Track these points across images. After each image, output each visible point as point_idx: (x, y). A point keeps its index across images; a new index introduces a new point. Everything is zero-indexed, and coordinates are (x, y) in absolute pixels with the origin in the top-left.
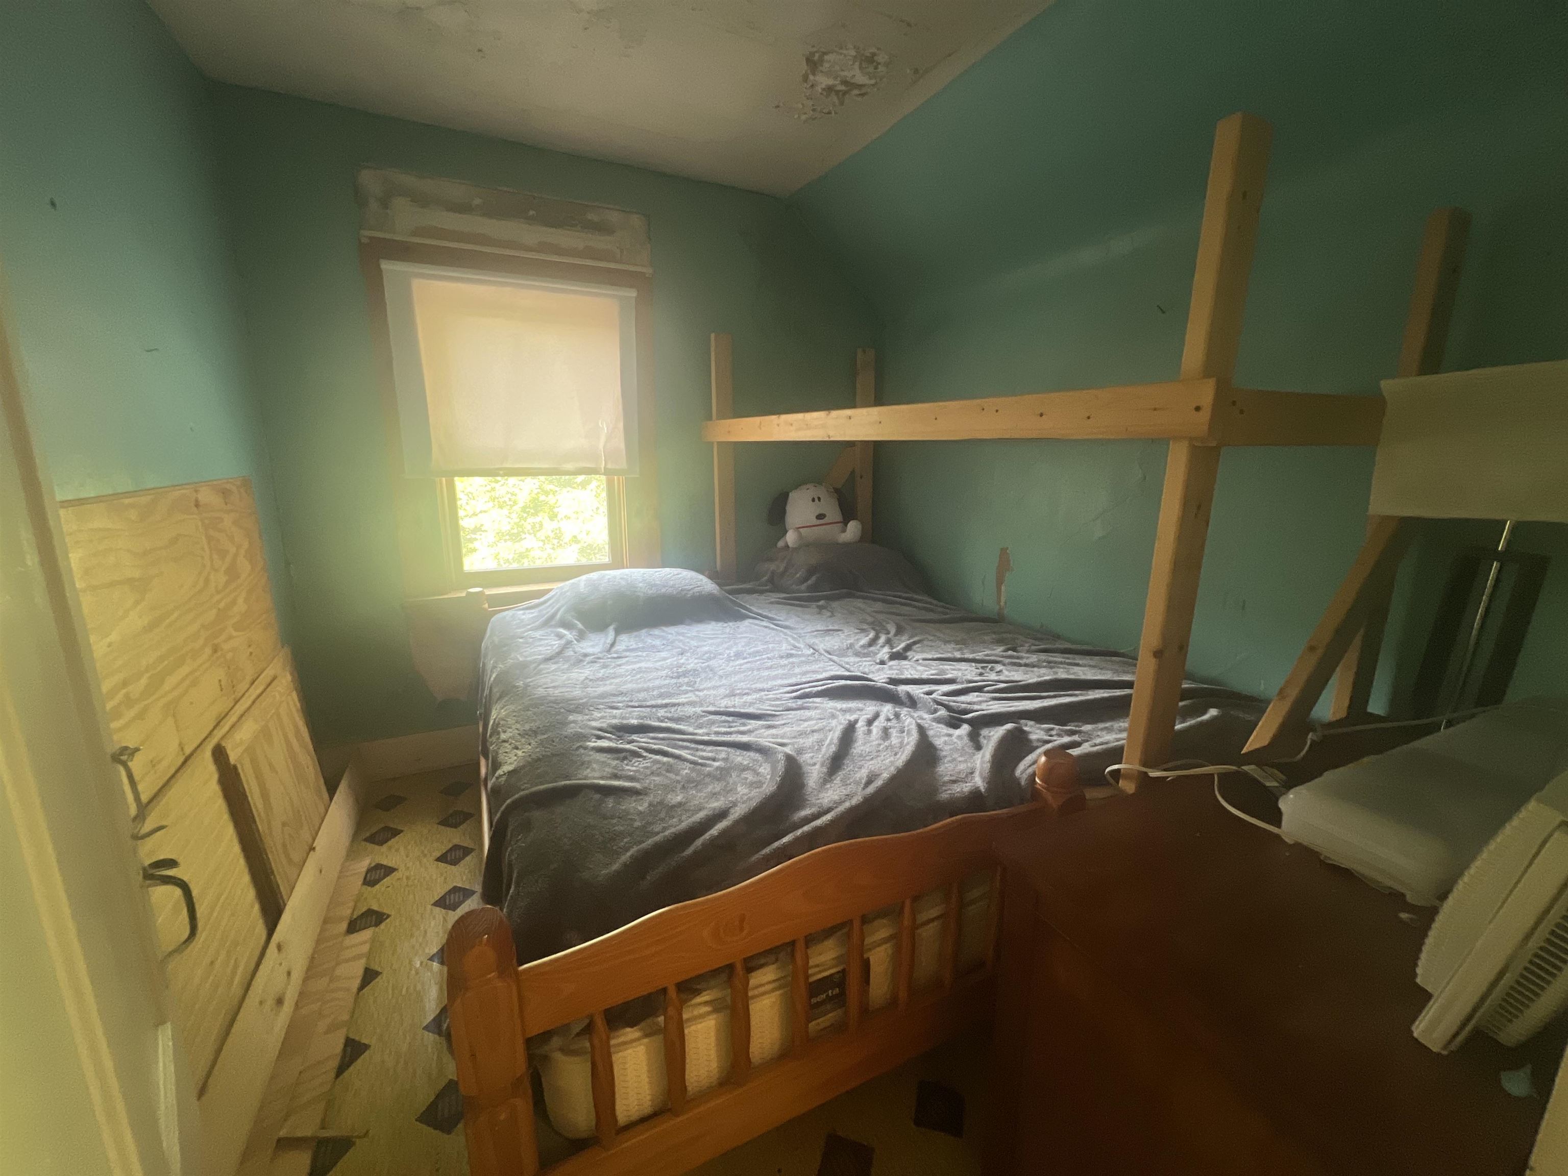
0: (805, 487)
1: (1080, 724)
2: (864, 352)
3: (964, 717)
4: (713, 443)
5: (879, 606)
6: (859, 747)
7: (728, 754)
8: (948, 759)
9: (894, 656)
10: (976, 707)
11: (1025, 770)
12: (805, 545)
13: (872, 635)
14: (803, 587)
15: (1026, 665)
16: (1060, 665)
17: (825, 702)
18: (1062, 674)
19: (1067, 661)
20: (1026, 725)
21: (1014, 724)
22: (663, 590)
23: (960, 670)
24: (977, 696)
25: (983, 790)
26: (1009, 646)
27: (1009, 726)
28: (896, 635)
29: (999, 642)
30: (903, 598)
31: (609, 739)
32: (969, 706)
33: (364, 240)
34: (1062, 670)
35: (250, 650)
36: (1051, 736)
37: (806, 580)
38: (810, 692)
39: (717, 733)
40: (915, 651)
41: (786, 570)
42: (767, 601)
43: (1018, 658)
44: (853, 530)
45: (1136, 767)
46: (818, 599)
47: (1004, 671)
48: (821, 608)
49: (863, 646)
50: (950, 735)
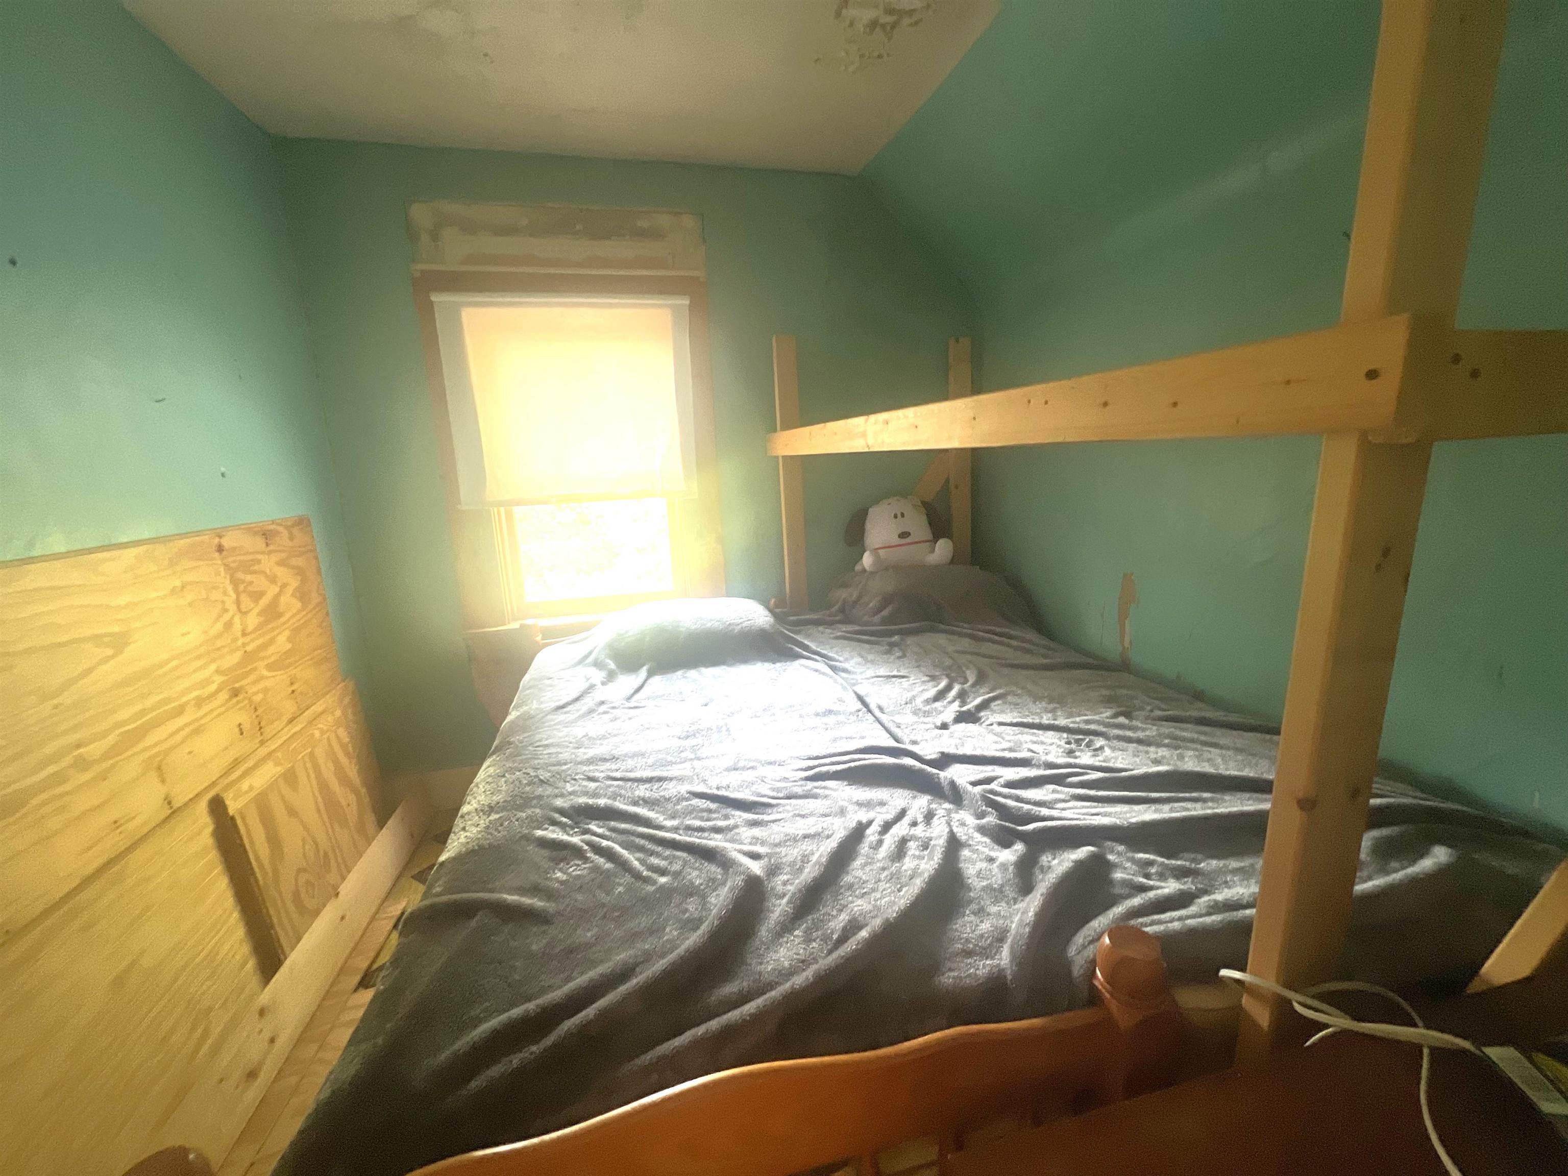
0: (885, 501)
1: (1200, 857)
2: (957, 341)
3: (1020, 828)
4: (777, 457)
5: (966, 643)
6: (858, 870)
7: (685, 863)
8: (974, 906)
9: (962, 718)
10: (1045, 812)
11: (1084, 947)
12: (883, 567)
13: (943, 683)
14: (877, 619)
15: (1139, 741)
16: (1188, 744)
17: (841, 788)
18: (1190, 764)
19: (1203, 738)
20: (1112, 852)
21: (1091, 848)
22: (709, 625)
23: (1043, 743)
24: (1054, 791)
25: (1009, 977)
26: (1122, 709)
27: (1083, 852)
28: (973, 686)
29: (1109, 701)
30: (996, 634)
31: (563, 826)
32: (1034, 808)
33: (417, 275)
34: (1191, 753)
35: (293, 688)
36: (1147, 876)
37: (879, 610)
38: (827, 773)
39: (689, 828)
40: (992, 710)
41: (860, 597)
42: (832, 636)
43: (1130, 728)
44: (943, 550)
45: (1270, 984)
46: (891, 634)
47: (1106, 749)
48: (892, 645)
49: (927, 702)
50: (991, 860)
